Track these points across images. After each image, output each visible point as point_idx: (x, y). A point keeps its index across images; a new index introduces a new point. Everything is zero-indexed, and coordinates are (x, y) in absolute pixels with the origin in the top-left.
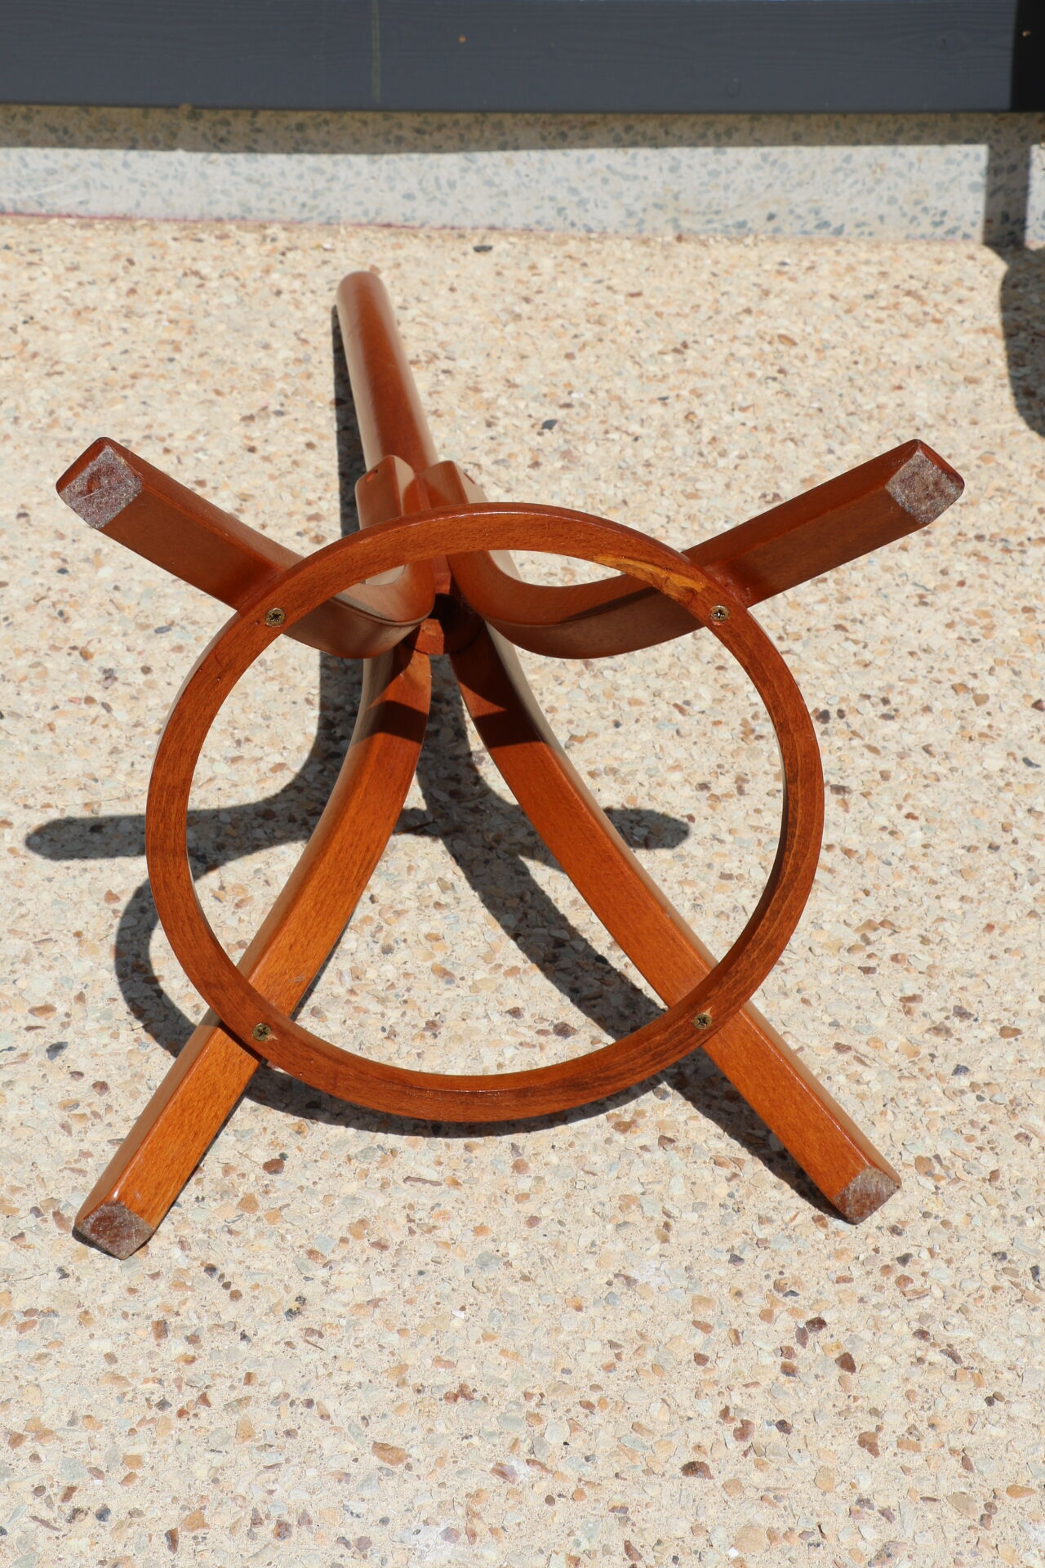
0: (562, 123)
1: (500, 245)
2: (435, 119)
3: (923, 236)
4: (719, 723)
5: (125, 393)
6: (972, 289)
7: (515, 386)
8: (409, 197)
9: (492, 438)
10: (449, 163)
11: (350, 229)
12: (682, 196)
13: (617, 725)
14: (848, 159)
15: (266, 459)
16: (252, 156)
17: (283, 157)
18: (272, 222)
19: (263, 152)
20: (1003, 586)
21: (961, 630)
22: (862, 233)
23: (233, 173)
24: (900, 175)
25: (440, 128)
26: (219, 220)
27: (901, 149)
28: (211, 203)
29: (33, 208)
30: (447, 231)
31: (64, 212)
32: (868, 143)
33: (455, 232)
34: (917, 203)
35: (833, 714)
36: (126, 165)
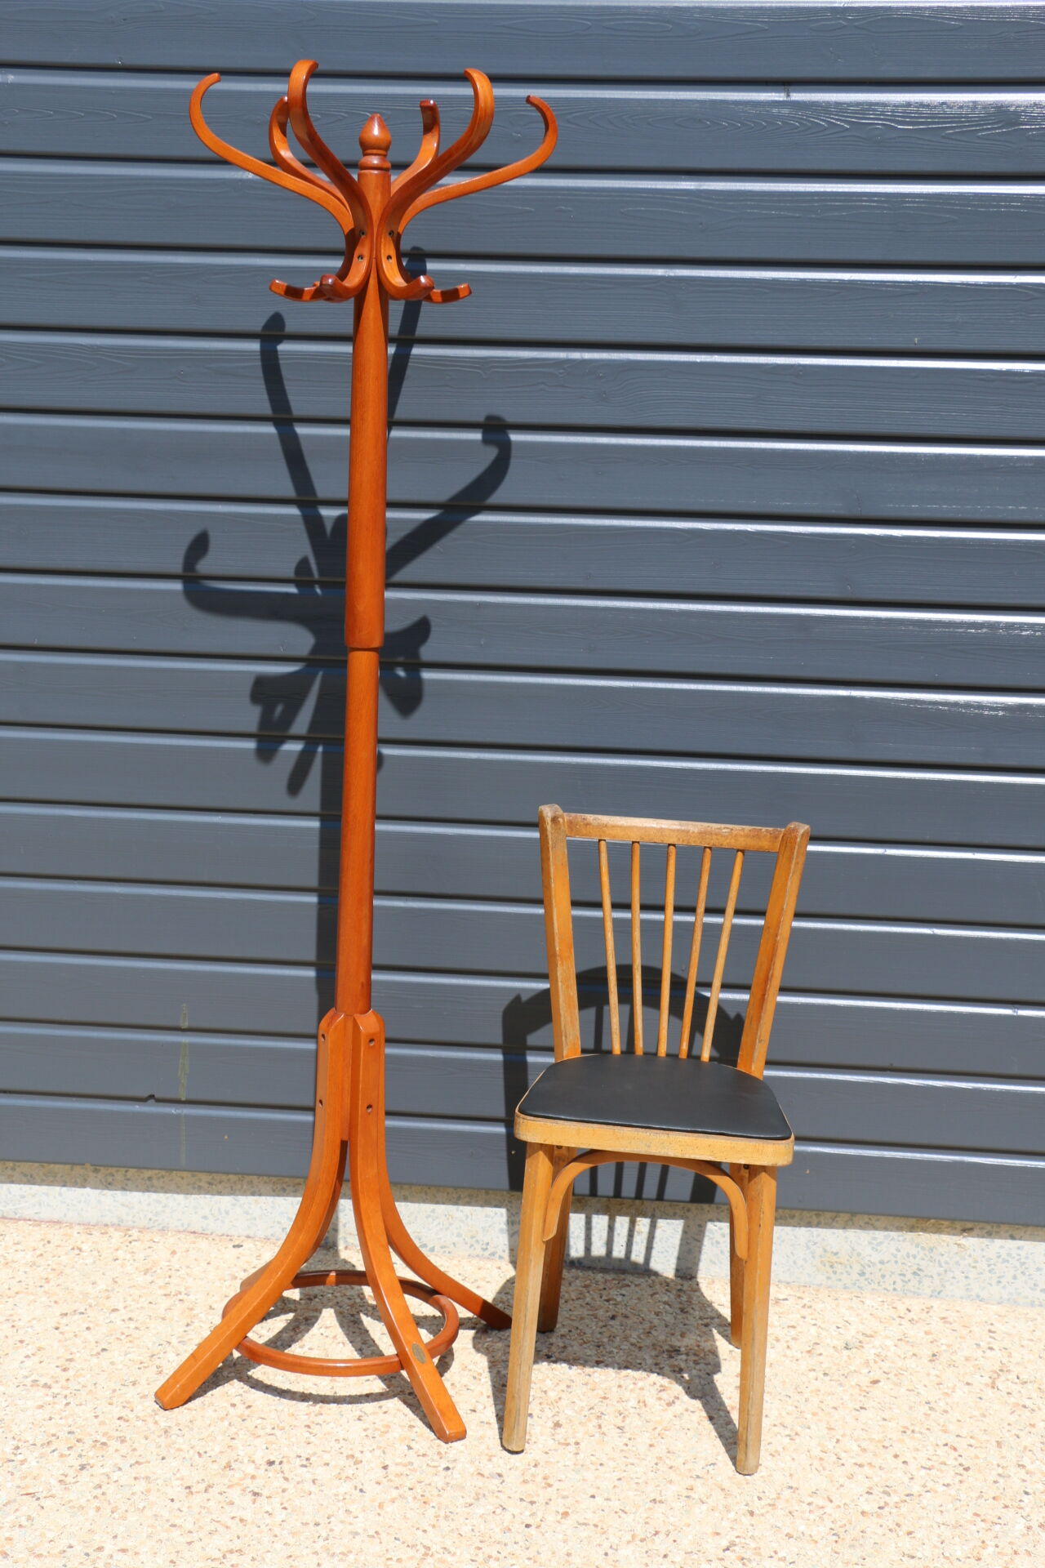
0: (283, 1183)
1: (248, 1245)
2: (218, 1177)
3: (478, 1256)
4: (215, 1461)
5: (8, 1300)
6: (488, 1282)
7: (214, 1309)
8: (205, 1217)
9: (185, 1331)
10: (226, 1201)
11: (174, 1233)
12: (347, 1226)
13: (163, 1458)
14: (433, 1211)
15: (61, 1333)
16: (124, 1192)
17: (141, 1194)
18: (133, 1227)
19: (130, 1190)
20: (406, 1415)
21: (369, 1432)
22: (445, 1252)
23: (115, 1201)
24: (462, 1221)
25: (221, 1182)
26: (106, 1225)
27: (461, 1208)
28: (102, 1216)
29: (12, 1215)
30: (225, 1237)
31: (28, 1218)
32: (443, 1203)
33: (229, 1238)
34: (472, 1237)
35: (277, 1463)
36: (60, 1194)
